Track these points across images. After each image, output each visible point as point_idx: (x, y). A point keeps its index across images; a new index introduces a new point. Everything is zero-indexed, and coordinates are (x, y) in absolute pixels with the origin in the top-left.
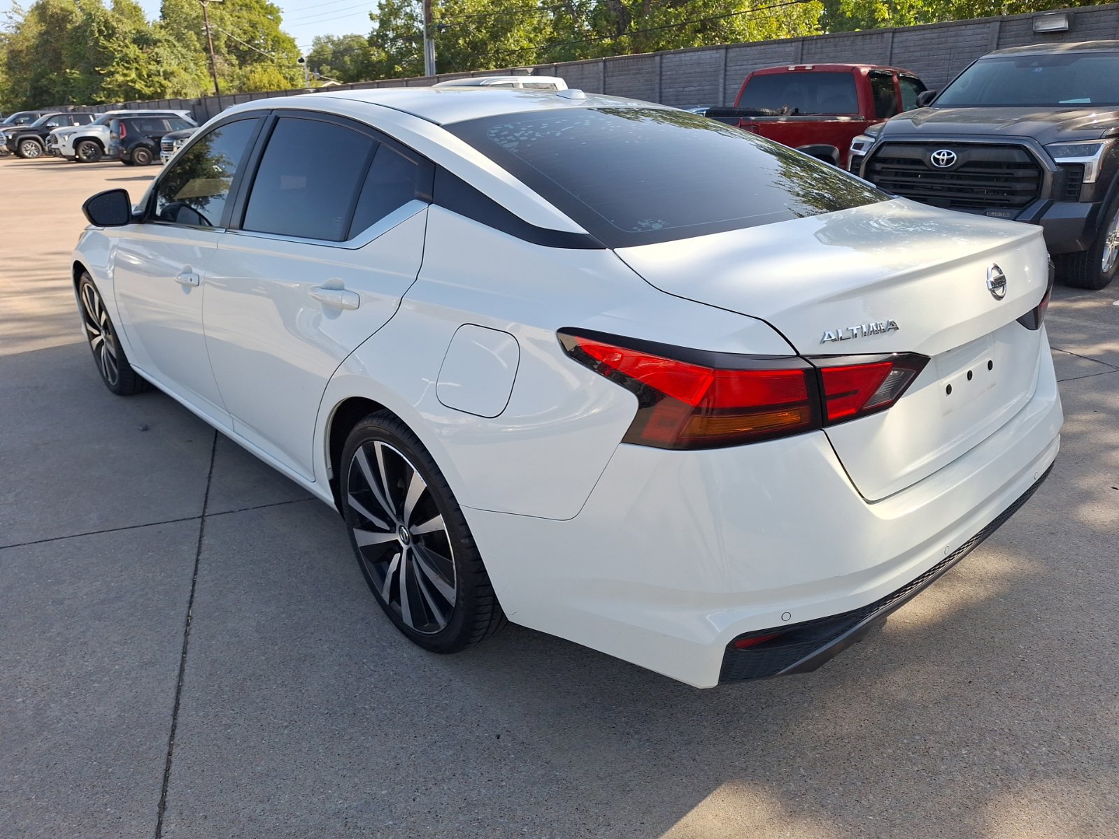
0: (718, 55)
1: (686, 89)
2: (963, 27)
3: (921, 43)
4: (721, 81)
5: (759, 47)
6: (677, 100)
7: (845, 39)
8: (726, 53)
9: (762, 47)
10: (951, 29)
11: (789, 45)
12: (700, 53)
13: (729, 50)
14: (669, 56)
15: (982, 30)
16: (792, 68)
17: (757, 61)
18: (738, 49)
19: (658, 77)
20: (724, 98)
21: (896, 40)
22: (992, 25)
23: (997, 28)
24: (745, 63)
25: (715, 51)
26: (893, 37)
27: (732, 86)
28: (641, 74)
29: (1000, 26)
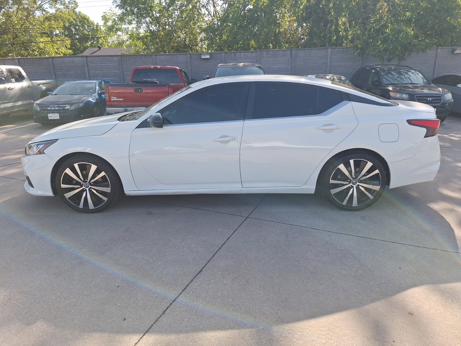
0: (82, 59)
1: (68, 72)
2: (178, 55)
3: (165, 59)
4: (86, 69)
5: (101, 57)
6: (64, 77)
7: (138, 56)
8: (87, 59)
9: (103, 57)
10: (175, 56)
11: (115, 57)
12: (73, 58)
13: (87, 58)
14: (56, 58)
15: (185, 57)
16: (152, 67)
17: (102, 63)
18: (92, 58)
19: (52, 67)
20: (89, 76)
21: (157, 58)
22: (187, 55)
23: (189, 57)
24: (96, 63)
25: (80, 58)
26: (155, 57)
27: (92, 72)
28: (41, 65)
29: (190, 56)
